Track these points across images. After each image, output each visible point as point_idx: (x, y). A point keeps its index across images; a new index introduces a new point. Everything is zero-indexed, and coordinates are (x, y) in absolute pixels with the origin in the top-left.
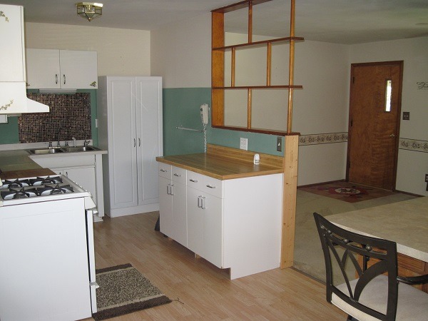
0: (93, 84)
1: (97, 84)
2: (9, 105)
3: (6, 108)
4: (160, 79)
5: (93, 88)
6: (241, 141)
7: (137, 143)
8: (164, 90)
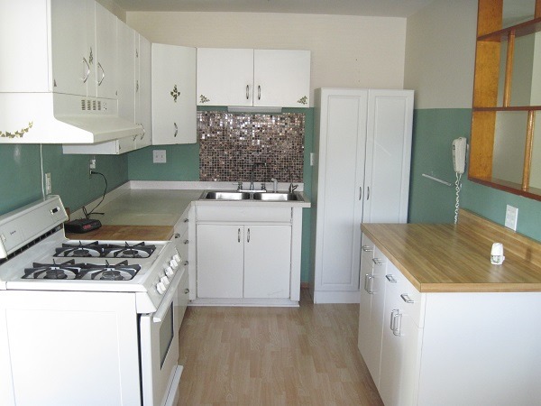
0: (303, 100)
1: (307, 101)
2: (27, 130)
3: (21, 135)
4: (411, 94)
5: (301, 105)
6: (508, 212)
7: (364, 194)
8: (415, 112)
